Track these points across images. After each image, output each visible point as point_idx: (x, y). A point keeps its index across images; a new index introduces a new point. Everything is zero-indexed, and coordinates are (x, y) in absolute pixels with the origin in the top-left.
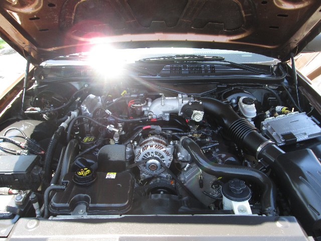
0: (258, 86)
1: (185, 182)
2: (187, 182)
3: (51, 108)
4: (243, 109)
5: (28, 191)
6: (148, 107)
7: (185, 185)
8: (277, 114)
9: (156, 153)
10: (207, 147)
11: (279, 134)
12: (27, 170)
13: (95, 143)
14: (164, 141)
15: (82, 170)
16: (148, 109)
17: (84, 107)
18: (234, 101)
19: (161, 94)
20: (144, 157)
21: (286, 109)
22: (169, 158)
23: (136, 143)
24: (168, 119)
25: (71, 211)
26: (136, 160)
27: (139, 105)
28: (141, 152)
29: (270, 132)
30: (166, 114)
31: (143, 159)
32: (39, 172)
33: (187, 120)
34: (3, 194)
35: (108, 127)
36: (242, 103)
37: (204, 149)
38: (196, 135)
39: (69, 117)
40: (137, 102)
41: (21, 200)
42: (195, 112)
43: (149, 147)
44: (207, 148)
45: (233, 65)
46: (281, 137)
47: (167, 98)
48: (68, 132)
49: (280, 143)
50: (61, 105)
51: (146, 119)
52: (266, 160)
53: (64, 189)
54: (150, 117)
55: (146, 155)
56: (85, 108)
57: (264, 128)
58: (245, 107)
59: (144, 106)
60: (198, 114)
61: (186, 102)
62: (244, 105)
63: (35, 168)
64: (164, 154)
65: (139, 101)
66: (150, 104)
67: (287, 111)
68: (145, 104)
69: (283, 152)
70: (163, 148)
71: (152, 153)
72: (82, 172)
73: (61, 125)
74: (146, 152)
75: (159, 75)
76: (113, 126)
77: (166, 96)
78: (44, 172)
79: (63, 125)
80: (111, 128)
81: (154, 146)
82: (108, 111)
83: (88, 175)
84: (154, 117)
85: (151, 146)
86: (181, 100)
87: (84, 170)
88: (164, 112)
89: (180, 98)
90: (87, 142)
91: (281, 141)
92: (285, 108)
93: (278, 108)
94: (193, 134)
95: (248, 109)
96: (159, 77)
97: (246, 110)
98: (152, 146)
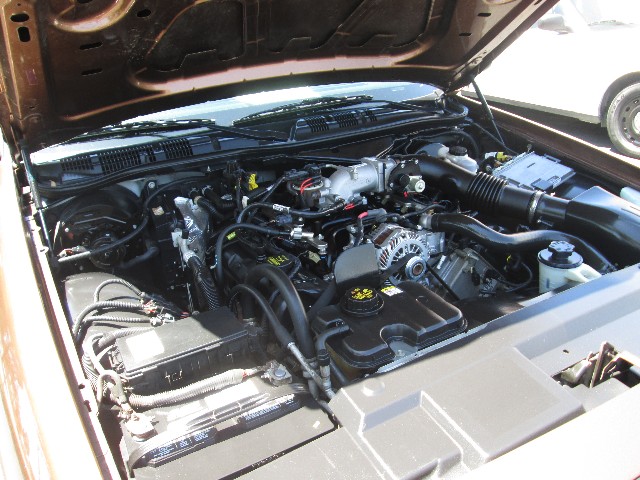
6: (327, 188)
8: (498, 163)
9: (412, 247)
16: (328, 191)
17: (189, 221)
21: (504, 154)
26: (382, 268)
27: (317, 188)
28: (389, 251)
33: (405, 193)
34: (234, 382)
35: (292, 233)
36: (451, 156)
45: (394, 106)
48: (219, 260)
55: (397, 253)
56: (192, 221)
58: (459, 160)
59: (322, 189)
60: (416, 180)
62: (455, 159)
64: (422, 246)
66: (328, 182)
67: (506, 156)
68: (322, 184)
70: (418, 236)
71: (406, 247)
76: (300, 230)
80: (298, 233)
82: (278, 207)
92: (501, 153)
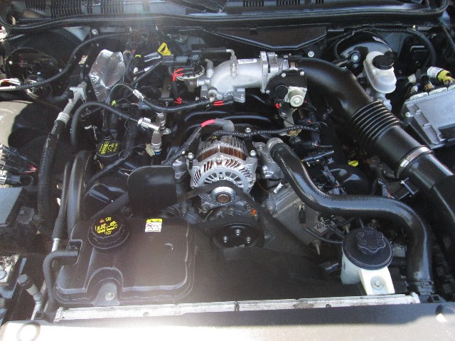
0: (400, 27)
1: (275, 212)
2: (279, 213)
3: (38, 79)
4: (373, 77)
5: (16, 258)
6: (208, 79)
7: (275, 216)
8: (430, 85)
9: (228, 174)
10: (315, 158)
11: (436, 127)
12: (7, 220)
13: (121, 156)
14: (239, 149)
15: (102, 221)
16: (208, 81)
17: (94, 76)
18: (356, 58)
19: (228, 51)
20: (207, 179)
21: (448, 75)
22: (249, 180)
23: (191, 156)
24: (242, 99)
25: (92, 299)
26: (194, 185)
27: (192, 77)
28: (201, 172)
29: (420, 123)
30: (239, 90)
31: (206, 183)
32: (30, 217)
33: (277, 105)
35: (140, 122)
36: (372, 66)
37: (309, 161)
38: (293, 133)
39: (70, 100)
40: (188, 73)
41: (5, 280)
42: (292, 89)
43: (215, 164)
44: (313, 160)
46: (439, 134)
47: (240, 62)
48: (72, 131)
49: (435, 145)
50: (54, 72)
51: (206, 105)
52: (414, 181)
53: (76, 257)
54: (212, 99)
55: (210, 177)
56: (98, 77)
57: (409, 115)
58: (377, 74)
59: (200, 78)
60: (296, 93)
61: (275, 70)
62: (375, 70)
63: (22, 212)
64: (241, 175)
65: (191, 70)
66: (210, 72)
67: (449, 78)
68: (202, 74)
69: (449, 173)
70: (238, 165)
71: (221, 173)
72: (103, 226)
73: (59, 118)
74: (210, 171)
75: (223, 11)
76: (149, 120)
77: (238, 58)
78: (38, 218)
79: (62, 116)
80: (145, 123)
81: (224, 163)
82: (137, 93)
83: (113, 231)
84: (219, 96)
85: (219, 163)
86: (266, 66)
87: (105, 222)
88: (236, 88)
89: (264, 63)
90: (107, 153)
91: (438, 140)
92: (446, 72)
93: (432, 71)
94: (288, 132)
95: (382, 78)
96: (224, 14)
97: (379, 81)
98: (221, 163)
